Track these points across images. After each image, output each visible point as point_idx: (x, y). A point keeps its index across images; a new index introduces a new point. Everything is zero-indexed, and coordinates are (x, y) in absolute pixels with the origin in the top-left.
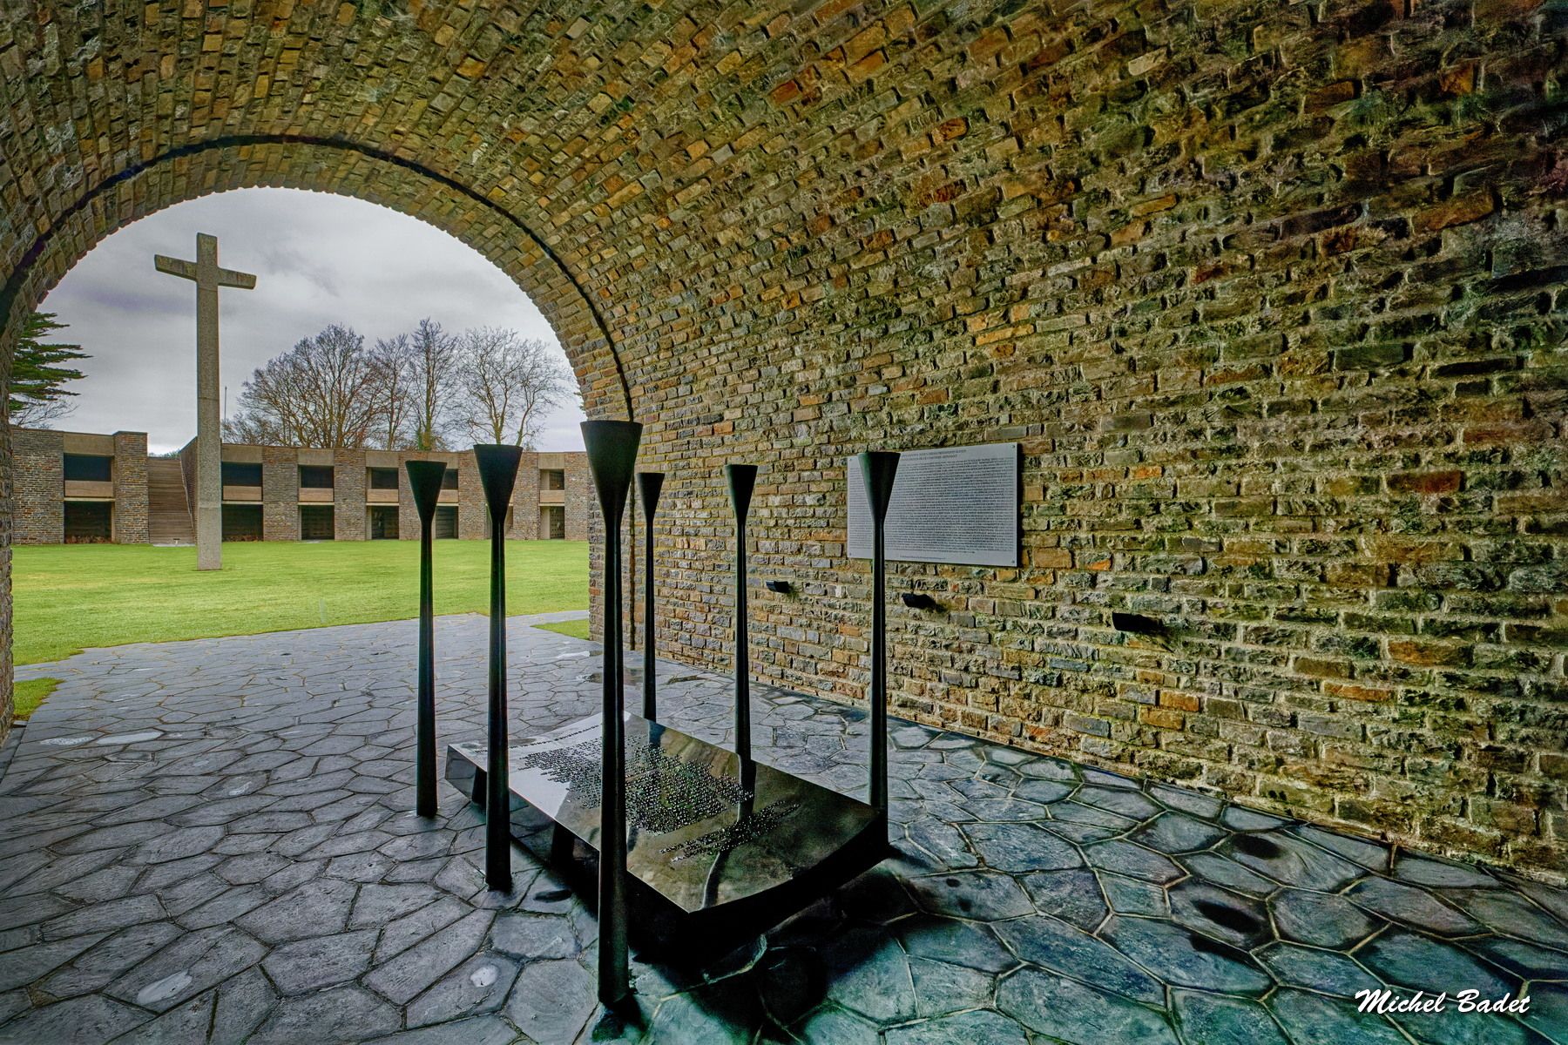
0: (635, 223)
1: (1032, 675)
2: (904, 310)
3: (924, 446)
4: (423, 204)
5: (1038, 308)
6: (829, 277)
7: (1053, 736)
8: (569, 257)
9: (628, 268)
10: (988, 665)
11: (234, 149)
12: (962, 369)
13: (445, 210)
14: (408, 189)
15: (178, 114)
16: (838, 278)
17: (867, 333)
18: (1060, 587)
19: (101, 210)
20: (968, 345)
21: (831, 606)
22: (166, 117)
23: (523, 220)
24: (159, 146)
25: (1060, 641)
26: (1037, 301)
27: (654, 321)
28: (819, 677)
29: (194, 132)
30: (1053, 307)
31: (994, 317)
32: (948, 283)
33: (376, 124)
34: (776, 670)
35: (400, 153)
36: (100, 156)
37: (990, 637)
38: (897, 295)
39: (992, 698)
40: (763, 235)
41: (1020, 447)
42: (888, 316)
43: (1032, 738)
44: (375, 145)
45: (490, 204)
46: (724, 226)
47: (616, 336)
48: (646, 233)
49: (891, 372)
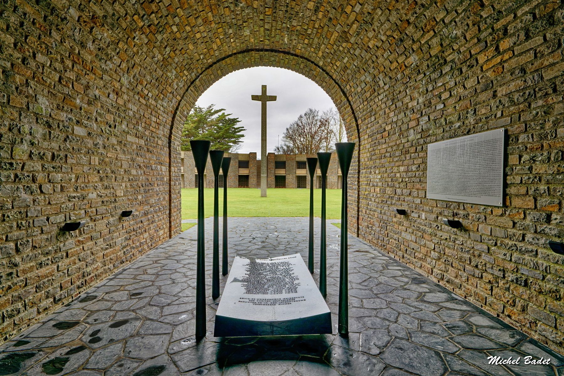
0: (341, 49)
1: (510, 277)
2: (448, 59)
3: (460, 136)
4: (279, 62)
5: (514, 39)
6: (413, 51)
7: (521, 317)
8: (328, 69)
9: (346, 68)
10: (488, 266)
11: (221, 63)
12: (477, 87)
13: (286, 62)
14: (273, 59)
15: (202, 58)
16: (417, 50)
17: (433, 76)
18: (528, 221)
19: (193, 90)
20: (479, 72)
21: (420, 224)
22: (199, 60)
23: (310, 58)
24: (202, 68)
25: (527, 257)
26: (514, 34)
27: (359, 89)
28: (416, 260)
29: (209, 61)
30: (522, 36)
31: (491, 51)
32: (465, 38)
33: (254, 40)
34: (400, 253)
35: (266, 47)
36: (187, 76)
37: (489, 249)
38: (443, 52)
39: (489, 287)
40: (384, 38)
41: (506, 131)
42: (441, 65)
43: (509, 316)
44: (258, 47)
45: (297, 56)
46: (370, 40)
47: (350, 98)
48: (346, 51)
49: (445, 95)
